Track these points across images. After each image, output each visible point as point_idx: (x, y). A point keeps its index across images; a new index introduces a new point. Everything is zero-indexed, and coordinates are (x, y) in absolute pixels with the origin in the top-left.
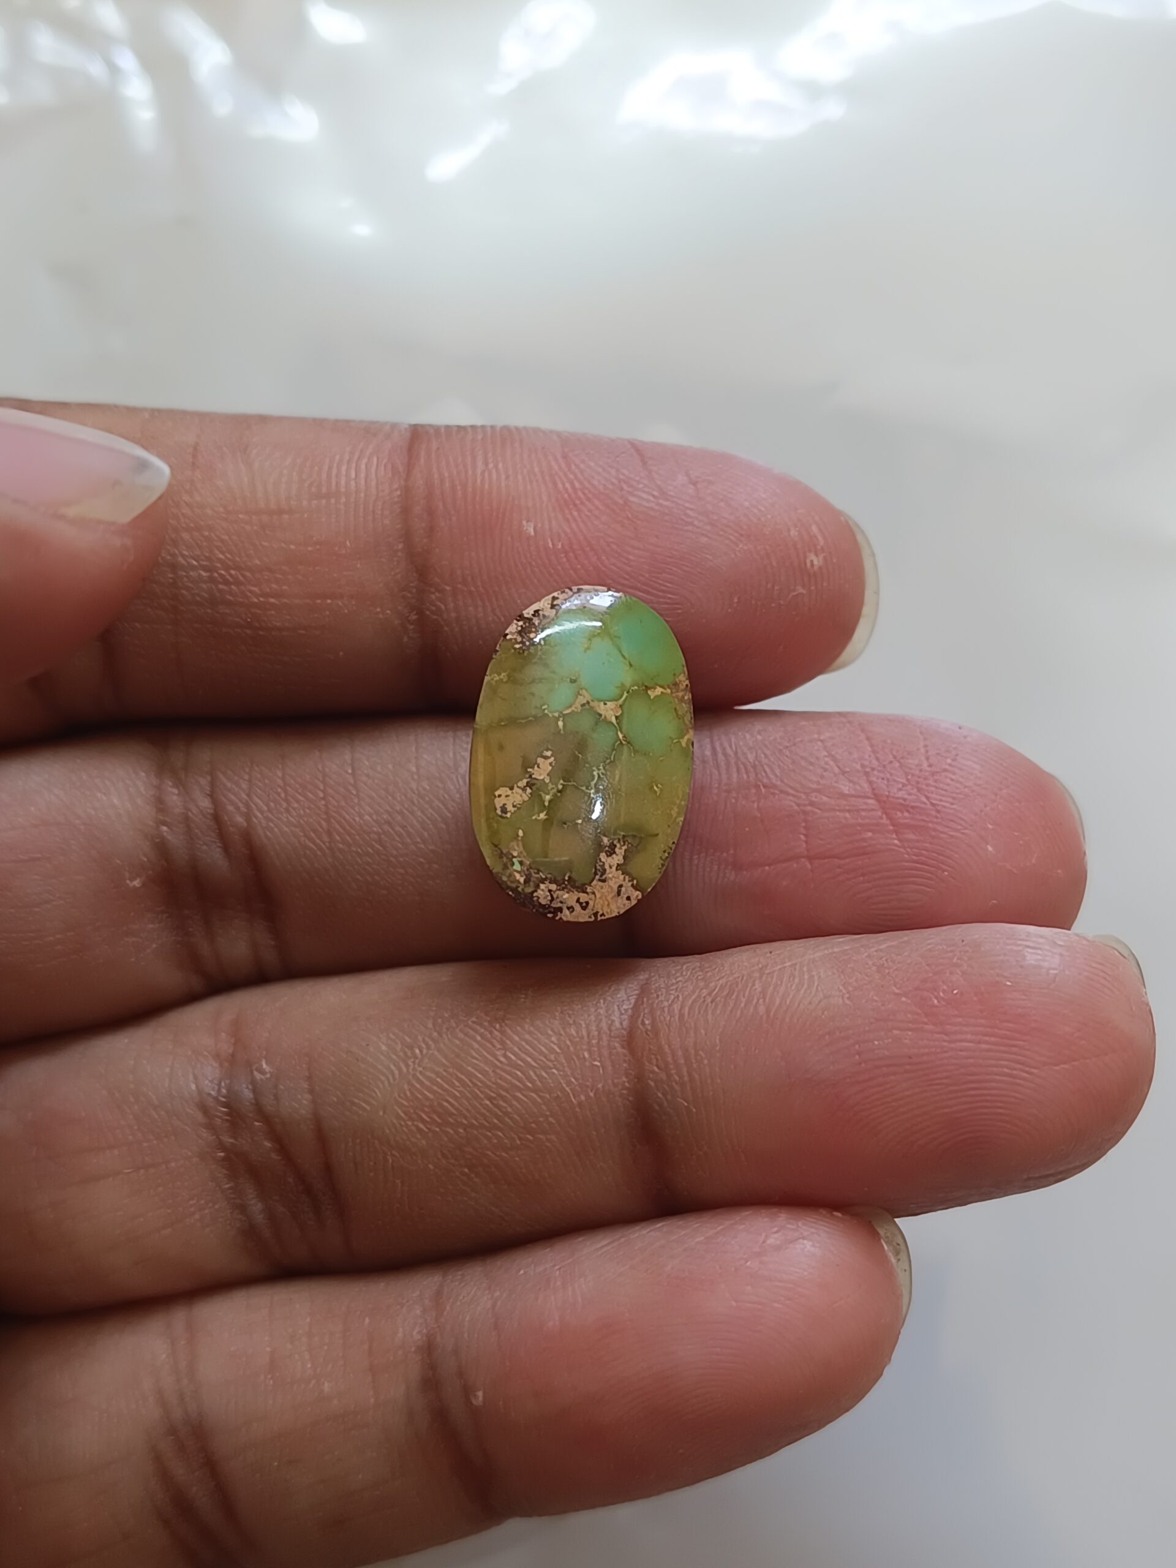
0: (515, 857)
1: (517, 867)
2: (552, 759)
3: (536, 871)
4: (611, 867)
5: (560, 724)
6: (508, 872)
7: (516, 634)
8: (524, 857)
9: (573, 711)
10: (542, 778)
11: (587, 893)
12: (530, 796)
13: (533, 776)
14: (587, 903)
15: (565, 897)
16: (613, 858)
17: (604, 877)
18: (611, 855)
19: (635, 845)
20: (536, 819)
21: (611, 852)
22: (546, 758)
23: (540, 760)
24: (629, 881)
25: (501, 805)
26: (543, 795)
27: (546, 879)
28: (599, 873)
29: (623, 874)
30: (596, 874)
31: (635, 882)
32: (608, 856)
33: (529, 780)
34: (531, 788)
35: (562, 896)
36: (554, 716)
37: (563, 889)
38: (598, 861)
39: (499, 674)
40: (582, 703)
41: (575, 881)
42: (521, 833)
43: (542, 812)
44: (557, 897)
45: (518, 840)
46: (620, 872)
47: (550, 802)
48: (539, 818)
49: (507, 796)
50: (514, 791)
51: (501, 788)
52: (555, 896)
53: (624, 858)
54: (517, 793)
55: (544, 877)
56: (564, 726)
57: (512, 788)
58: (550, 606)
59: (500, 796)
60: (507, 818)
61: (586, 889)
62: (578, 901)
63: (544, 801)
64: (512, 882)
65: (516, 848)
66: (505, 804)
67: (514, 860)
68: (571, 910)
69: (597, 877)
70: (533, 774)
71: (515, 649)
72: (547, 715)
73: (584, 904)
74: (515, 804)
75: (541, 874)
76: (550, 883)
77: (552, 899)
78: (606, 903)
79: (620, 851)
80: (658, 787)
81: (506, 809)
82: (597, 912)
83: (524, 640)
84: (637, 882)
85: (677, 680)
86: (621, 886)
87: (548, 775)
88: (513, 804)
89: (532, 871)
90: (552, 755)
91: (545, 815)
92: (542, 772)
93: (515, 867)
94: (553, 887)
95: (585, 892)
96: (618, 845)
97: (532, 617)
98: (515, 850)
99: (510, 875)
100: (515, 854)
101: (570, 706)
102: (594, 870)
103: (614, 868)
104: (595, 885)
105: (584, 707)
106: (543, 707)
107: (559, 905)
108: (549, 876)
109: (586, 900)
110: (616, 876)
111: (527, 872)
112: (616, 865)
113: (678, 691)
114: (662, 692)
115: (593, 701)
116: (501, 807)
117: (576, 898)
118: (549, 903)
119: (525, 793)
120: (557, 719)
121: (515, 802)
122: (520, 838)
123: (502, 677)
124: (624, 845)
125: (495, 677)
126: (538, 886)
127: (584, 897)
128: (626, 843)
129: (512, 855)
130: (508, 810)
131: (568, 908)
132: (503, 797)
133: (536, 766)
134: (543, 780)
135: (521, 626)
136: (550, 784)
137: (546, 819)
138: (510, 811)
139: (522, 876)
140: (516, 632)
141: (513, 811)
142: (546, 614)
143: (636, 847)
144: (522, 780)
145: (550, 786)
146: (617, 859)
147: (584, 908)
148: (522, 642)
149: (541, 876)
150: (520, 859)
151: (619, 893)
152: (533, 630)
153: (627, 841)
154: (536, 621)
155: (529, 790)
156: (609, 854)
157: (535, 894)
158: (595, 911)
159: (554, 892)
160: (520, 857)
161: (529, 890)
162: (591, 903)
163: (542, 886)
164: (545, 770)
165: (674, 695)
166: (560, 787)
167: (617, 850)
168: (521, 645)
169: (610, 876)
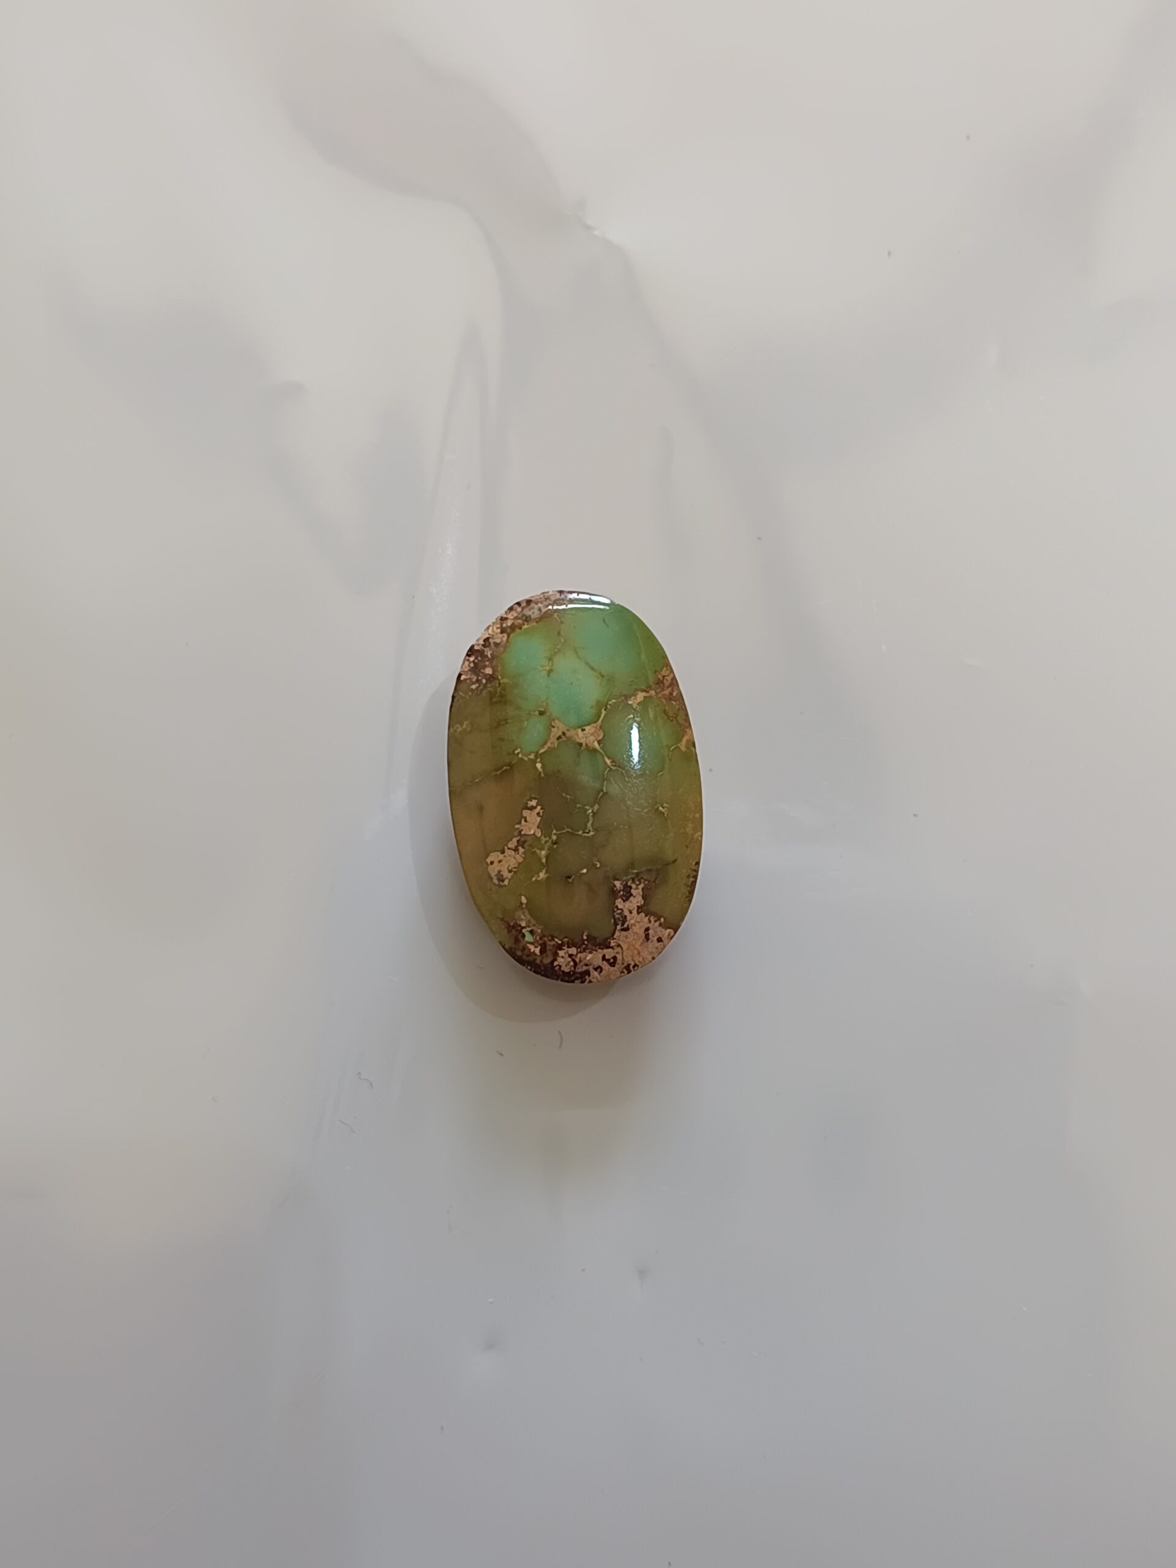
0: (524, 928)
1: (529, 938)
2: (539, 808)
3: (550, 938)
4: (631, 912)
5: (539, 766)
6: (521, 945)
7: (469, 672)
8: (534, 925)
9: (549, 747)
10: (532, 832)
11: (612, 948)
12: (523, 856)
13: (523, 833)
14: (615, 958)
15: (588, 958)
16: (631, 902)
17: (625, 926)
18: (627, 899)
19: (652, 880)
20: (536, 880)
21: (627, 895)
22: (532, 808)
23: (526, 813)
24: (655, 921)
25: (496, 873)
26: (538, 851)
27: (563, 944)
28: (620, 923)
29: (646, 916)
30: (616, 924)
31: (662, 920)
32: (624, 901)
33: (518, 838)
34: (523, 848)
35: (585, 958)
36: (529, 759)
37: (584, 950)
38: (615, 909)
39: (461, 724)
40: (557, 736)
41: (595, 938)
42: (524, 900)
43: (541, 870)
44: (580, 961)
45: (523, 909)
46: (643, 914)
47: (547, 857)
48: (539, 879)
49: (500, 861)
50: (506, 854)
51: (492, 854)
52: (577, 960)
53: (644, 897)
54: (509, 856)
55: (560, 942)
56: (543, 767)
57: (503, 852)
58: (499, 630)
59: (492, 863)
60: (505, 885)
61: (610, 943)
62: (604, 958)
63: (540, 859)
64: (528, 956)
65: (523, 917)
66: (499, 872)
67: (524, 931)
68: (599, 970)
69: (619, 927)
70: (522, 830)
71: (472, 690)
72: (522, 759)
73: (612, 961)
74: (510, 869)
75: (556, 940)
76: (568, 947)
77: (576, 964)
78: (636, 952)
79: (637, 891)
80: (664, 808)
81: (502, 876)
82: (629, 965)
83: (480, 678)
84: (665, 919)
85: (660, 677)
86: (647, 929)
87: (538, 827)
88: (508, 868)
89: (546, 939)
90: (538, 804)
91: (545, 874)
92: (531, 826)
93: (527, 939)
94: (573, 951)
95: (608, 947)
96: (634, 886)
97: (483, 648)
98: (522, 920)
99: (524, 948)
100: (523, 924)
101: (545, 743)
102: (613, 921)
103: (635, 912)
104: (619, 936)
105: (561, 740)
106: (516, 752)
107: (585, 968)
108: (566, 940)
109: (613, 956)
110: (638, 920)
111: (540, 942)
112: (636, 908)
113: (663, 690)
114: (645, 697)
115: (568, 730)
116: (496, 875)
117: (601, 956)
118: (573, 969)
119: (518, 853)
120: (534, 762)
121: (509, 866)
122: (524, 906)
123: (464, 726)
124: (639, 884)
125: (458, 728)
126: (556, 955)
127: (609, 953)
128: (642, 881)
129: (520, 925)
130: (505, 877)
131: (596, 969)
132: (496, 863)
133: (523, 820)
134: (534, 834)
135: (473, 661)
136: (543, 837)
137: (548, 878)
138: (507, 878)
139: (536, 947)
140: (469, 670)
141: (510, 877)
142: (498, 641)
143: (654, 881)
144: (511, 840)
145: (544, 839)
146: (637, 900)
147: (613, 965)
148: (478, 681)
149: (557, 942)
150: (529, 929)
151: (647, 937)
152: (487, 663)
153: (642, 878)
154: (488, 653)
155: (521, 850)
156: (625, 898)
157: (556, 963)
158: (626, 964)
159: (576, 956)
160: (529, 927)
161: (547, 961)
162: (619, 957)
163: (561, 953)
164: (533, 824)
165: (660, 695)
166: (554, 837)
167: (633, 891)
168: (477, 685)
169: (632, 922)
